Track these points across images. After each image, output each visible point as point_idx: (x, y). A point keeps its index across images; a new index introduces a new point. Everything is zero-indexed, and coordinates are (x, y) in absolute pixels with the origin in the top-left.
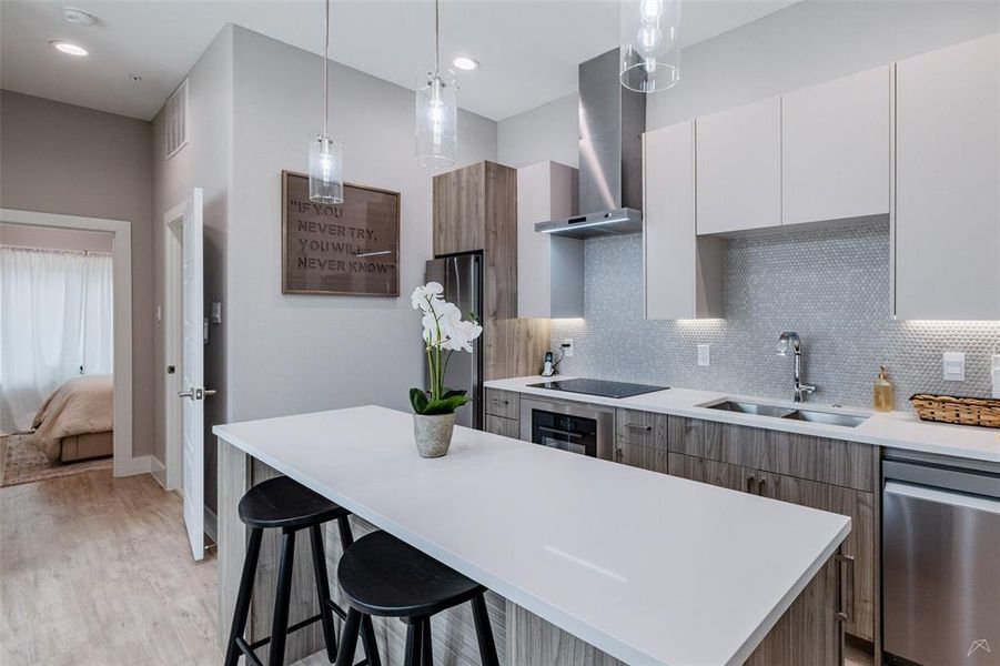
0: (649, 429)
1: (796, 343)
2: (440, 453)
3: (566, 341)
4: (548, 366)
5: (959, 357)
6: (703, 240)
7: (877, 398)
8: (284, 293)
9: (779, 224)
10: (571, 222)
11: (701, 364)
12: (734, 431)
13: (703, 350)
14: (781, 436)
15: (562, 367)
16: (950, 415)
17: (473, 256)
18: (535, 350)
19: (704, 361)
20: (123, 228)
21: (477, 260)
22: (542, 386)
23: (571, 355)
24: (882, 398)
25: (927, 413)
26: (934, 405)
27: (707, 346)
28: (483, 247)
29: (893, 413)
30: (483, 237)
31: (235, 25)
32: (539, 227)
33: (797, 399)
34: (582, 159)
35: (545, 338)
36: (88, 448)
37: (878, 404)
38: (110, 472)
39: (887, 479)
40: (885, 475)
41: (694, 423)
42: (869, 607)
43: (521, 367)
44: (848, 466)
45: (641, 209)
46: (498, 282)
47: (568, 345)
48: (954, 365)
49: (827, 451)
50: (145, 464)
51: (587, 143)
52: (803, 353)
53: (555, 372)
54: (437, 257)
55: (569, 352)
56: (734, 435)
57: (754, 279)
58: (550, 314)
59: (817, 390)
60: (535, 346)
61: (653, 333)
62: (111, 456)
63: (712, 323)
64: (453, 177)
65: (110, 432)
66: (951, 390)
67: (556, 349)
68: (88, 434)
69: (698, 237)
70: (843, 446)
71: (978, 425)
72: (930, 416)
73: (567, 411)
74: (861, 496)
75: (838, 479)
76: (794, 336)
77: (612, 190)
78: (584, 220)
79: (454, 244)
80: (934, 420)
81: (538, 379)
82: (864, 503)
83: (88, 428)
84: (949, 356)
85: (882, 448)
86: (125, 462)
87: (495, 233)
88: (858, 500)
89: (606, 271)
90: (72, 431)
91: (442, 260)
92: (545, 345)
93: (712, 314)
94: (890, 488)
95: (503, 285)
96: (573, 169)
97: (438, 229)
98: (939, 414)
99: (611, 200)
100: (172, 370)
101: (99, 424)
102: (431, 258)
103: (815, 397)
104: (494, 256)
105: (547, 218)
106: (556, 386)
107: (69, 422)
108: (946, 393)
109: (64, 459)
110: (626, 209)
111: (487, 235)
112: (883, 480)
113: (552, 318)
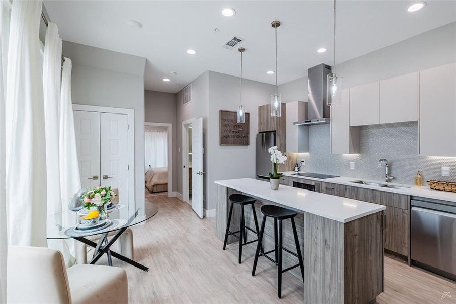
0: (333, 189)
1: (386, 162)
2: (277, 189)
3: (303, 160)
4: (296, 168)
5: (448, 168)
6: (352, 128)
7: (416, 182)
8: (220, 145)
9: (378, 123)
10: (306, 122)
11: (351, 168)
12: (362, 190)
13: (352, 164)
14: (377, 192)
15: (301, 168)
16: (441, 188)
17: (273, 133)
18: (292, 163)
20: (170, 125)
21: (274, 134)
22: (294, 174)
23: (304, 164)
24: (418, 182)
25: (433, 187)
26: (435, 185)
27: (354, 163)
28: (276, 129)
29: (422, 187)
30: (276, 127)
31: (209, 71)
32: (294, 123)
33: (387, 181)
34: (309, 100)
35: (295, 159)
36: (160, 189)
37: (416, 184)
38: (167, 196)
39: (413, 206)
40: (412, 204)
41: (348, 187)
42: (407, 246)
43: (288, 169)
44: (400, 202)
45: (330, 117)
46: (280, 140)
48: (446, 171)
49: (393, 197)
50: (175, 194)
51: (310, 95)
52: (389, 166)
53: (299, 170)
54: (260, 133)
55: (303, 164)
56: (362, 191)
57: (371, 139)
58: (297, 151)
59: (394, 178)
60: (292, 161)
61: (334, 157)
62: (167, 191)
63: (356, 155)
64: (266, 107)
65: (167, 184)
66: (445, 180)
67: (299, 163)
68: (159, 185)
69: (350, 127)
70: (398, 195)
71: (452, 191)
72: (434, 188)
73: (302, 182)
74: (404, 211)
75: (396, 205)
76: (385, 160)
77: (319, 112)
78: (310, 121)
79: (266, 128)
80: (435, 189)
81: (293, 172)
82: (405, 213)
83: (159, 183)
84: (443, 168)
85: (411, 196)
86: (171, 193)
87: (280, 125)
88: (403, 212)
89: (317, 137)
90: (156, 184)
91: (261, 134)
92: (295, 161)
93: (355, 152)
94: (414, 209)
95: (282, 141)
96: (305, 103)
97: (260, 123)
98: (437, 188)
99: (319, 115)
100: (184, 167)
101: (162, 182)
102: (258, 133)
103: (393, 180)
104: (280, 132)
105: (297, 121)
106: (299, 174)
107: (155, 181)
108: (443, 180)
109: (154, 191)
110: (325, 118)
111: (277, 126)
112: (412, 206)
113: (299, 152)
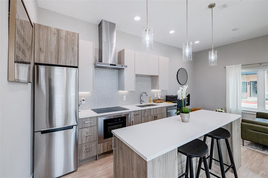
0: (139, 114)
9: (147, 74)
19: (125, 99)
23: (85, 103)
27: (125, 96)
28: (77, 65)
30: (77, 62)
41: (146, 110)
47: (84, 100)
69: (136, 74)
78: (115, 65)
112: (167, 110)
